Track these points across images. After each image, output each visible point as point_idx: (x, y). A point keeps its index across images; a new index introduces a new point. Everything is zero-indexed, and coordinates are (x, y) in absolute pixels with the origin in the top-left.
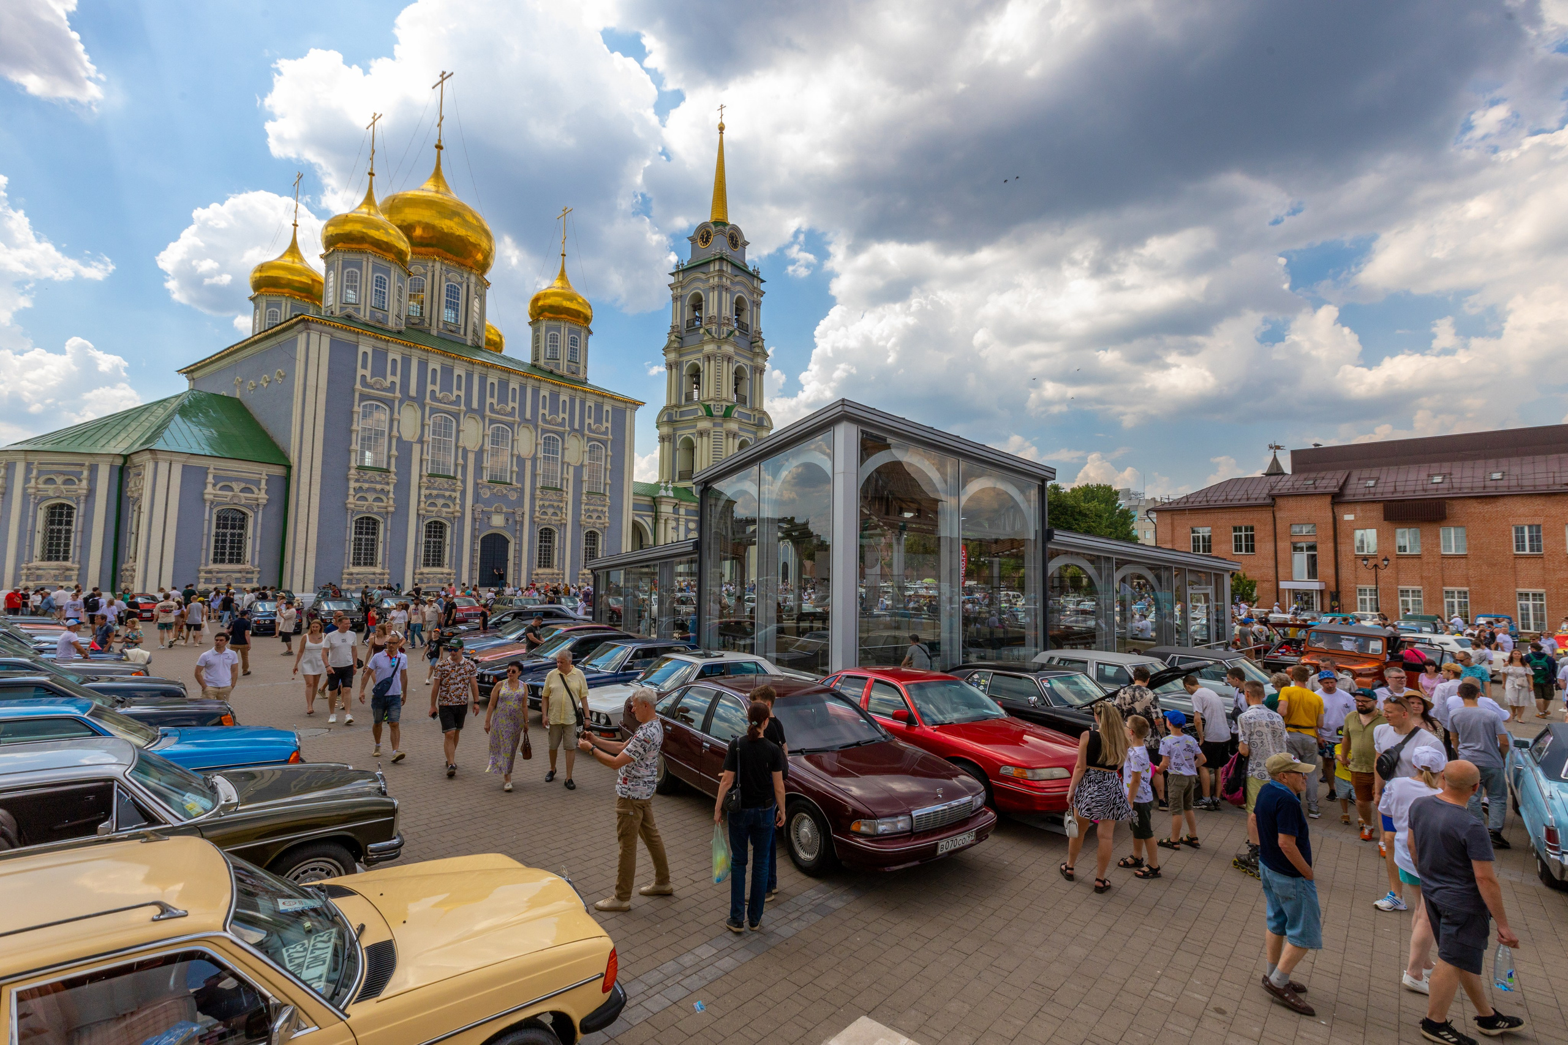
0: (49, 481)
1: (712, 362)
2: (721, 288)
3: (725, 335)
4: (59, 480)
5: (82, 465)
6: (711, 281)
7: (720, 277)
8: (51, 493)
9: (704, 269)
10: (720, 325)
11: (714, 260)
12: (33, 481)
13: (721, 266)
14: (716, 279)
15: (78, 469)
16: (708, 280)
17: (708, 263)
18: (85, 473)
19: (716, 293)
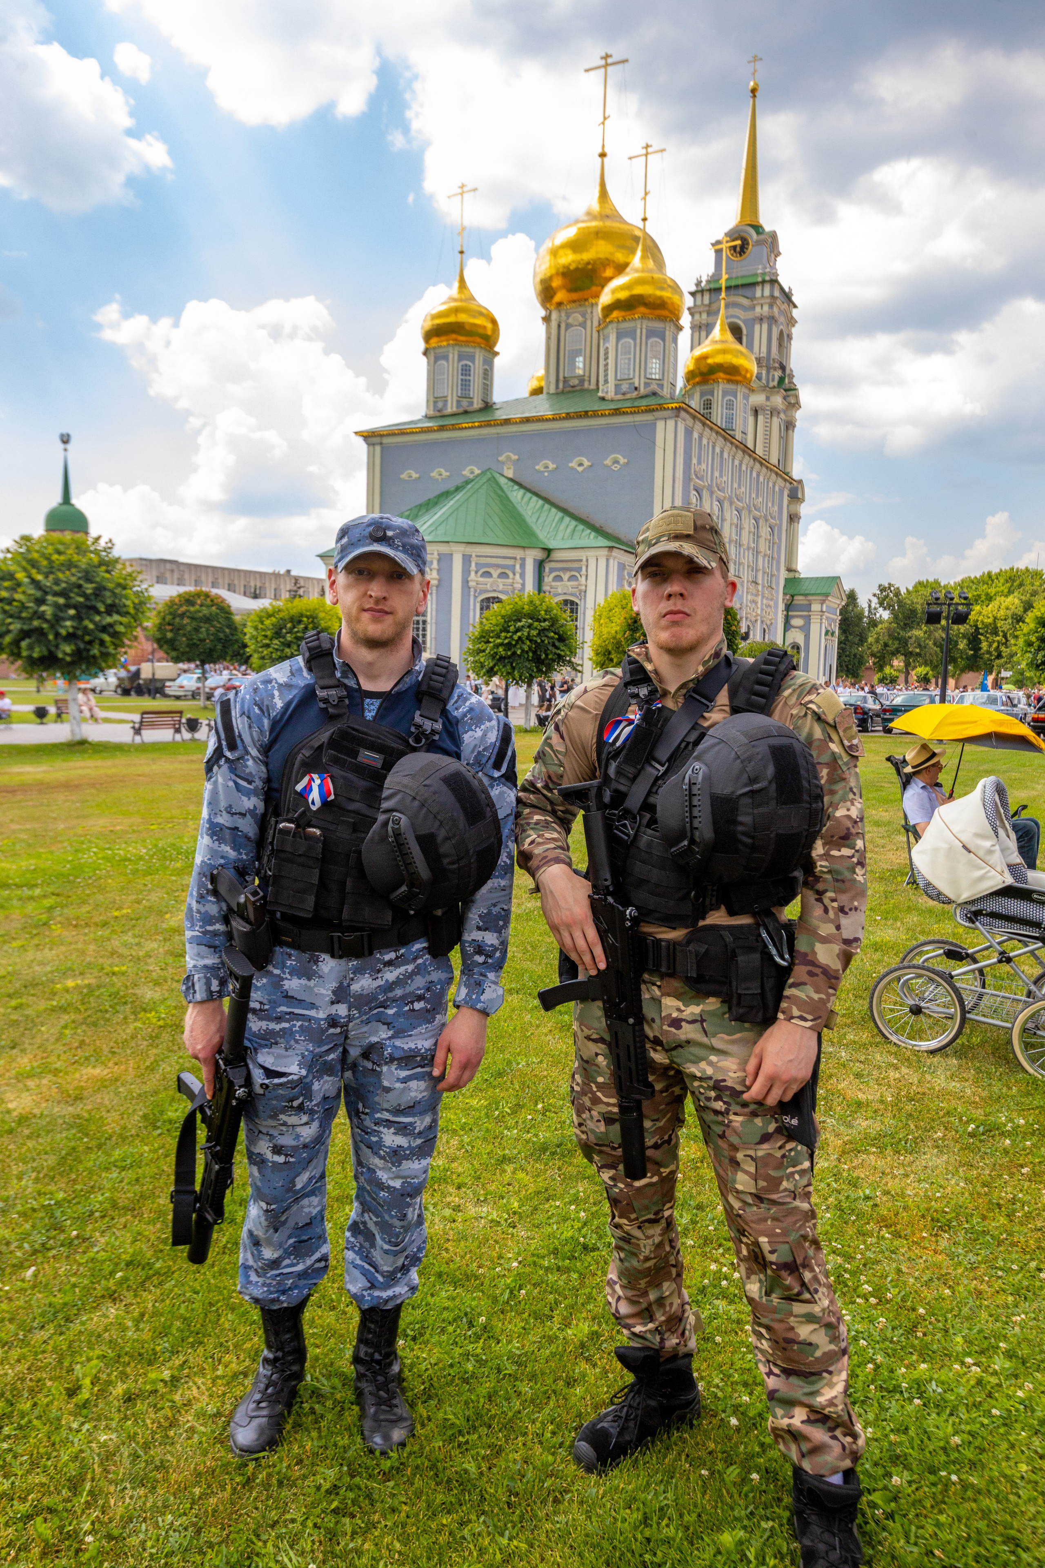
0: (487, 574)
1: (761, 418)
2: (772, 320)
3: (775, 383)
4: (495, 573)
5: (515, 558)
6: (758, 309)
7: (771, 306)
8: (488, 587)
9: (747, 292)
10: (768, 369)
11: (763, 282)
12: (473, 574)
13: (772, 291)
14: (766, 308)
15: (510, 562)
16: (753, 308)
17: (754, 285)
18: (518, 567)
19: (765, 326)
